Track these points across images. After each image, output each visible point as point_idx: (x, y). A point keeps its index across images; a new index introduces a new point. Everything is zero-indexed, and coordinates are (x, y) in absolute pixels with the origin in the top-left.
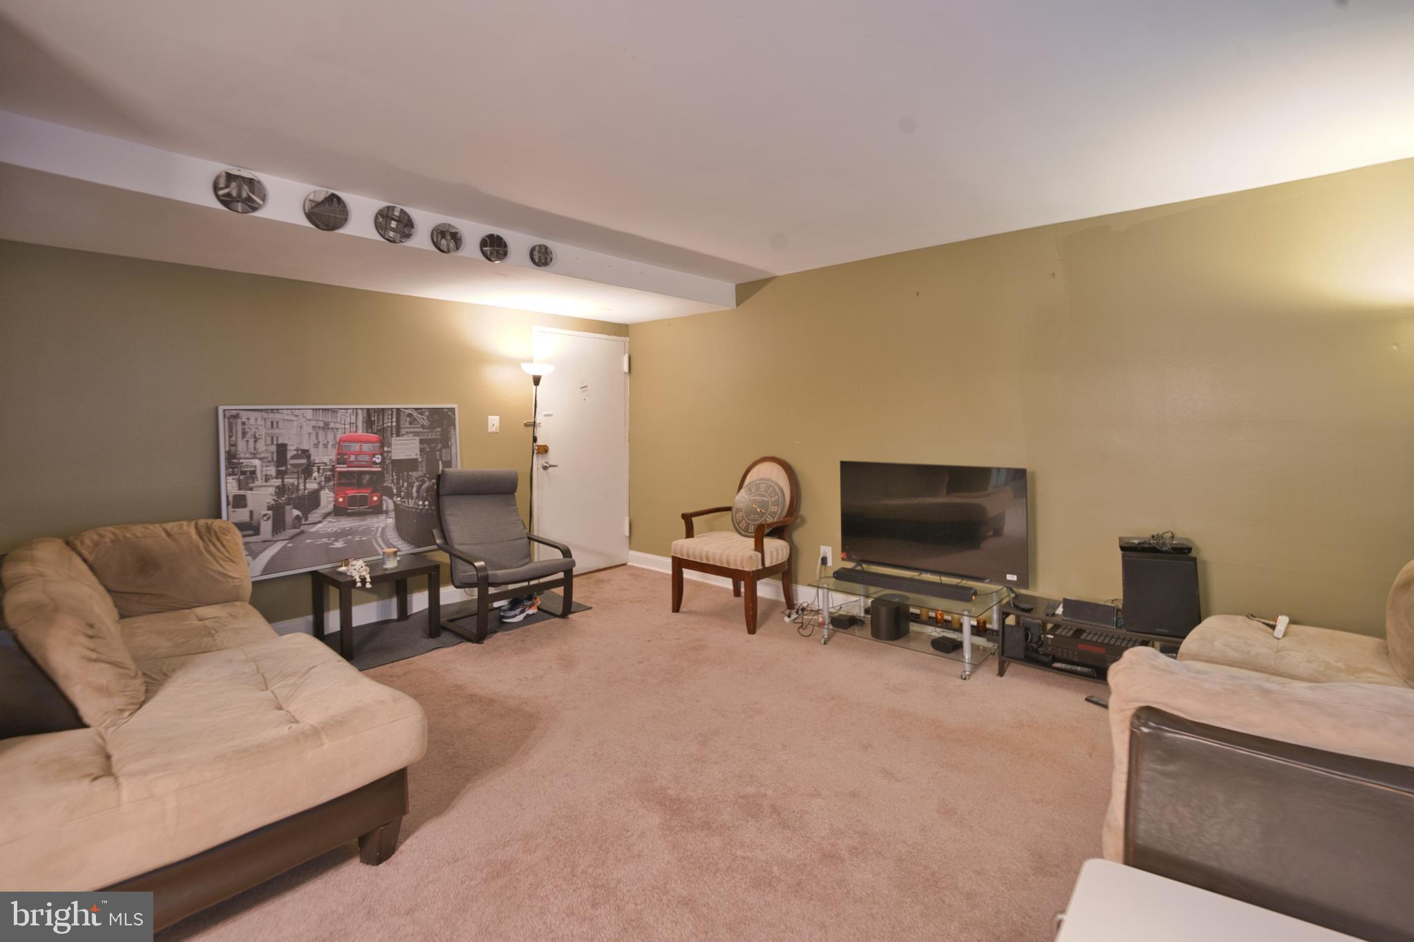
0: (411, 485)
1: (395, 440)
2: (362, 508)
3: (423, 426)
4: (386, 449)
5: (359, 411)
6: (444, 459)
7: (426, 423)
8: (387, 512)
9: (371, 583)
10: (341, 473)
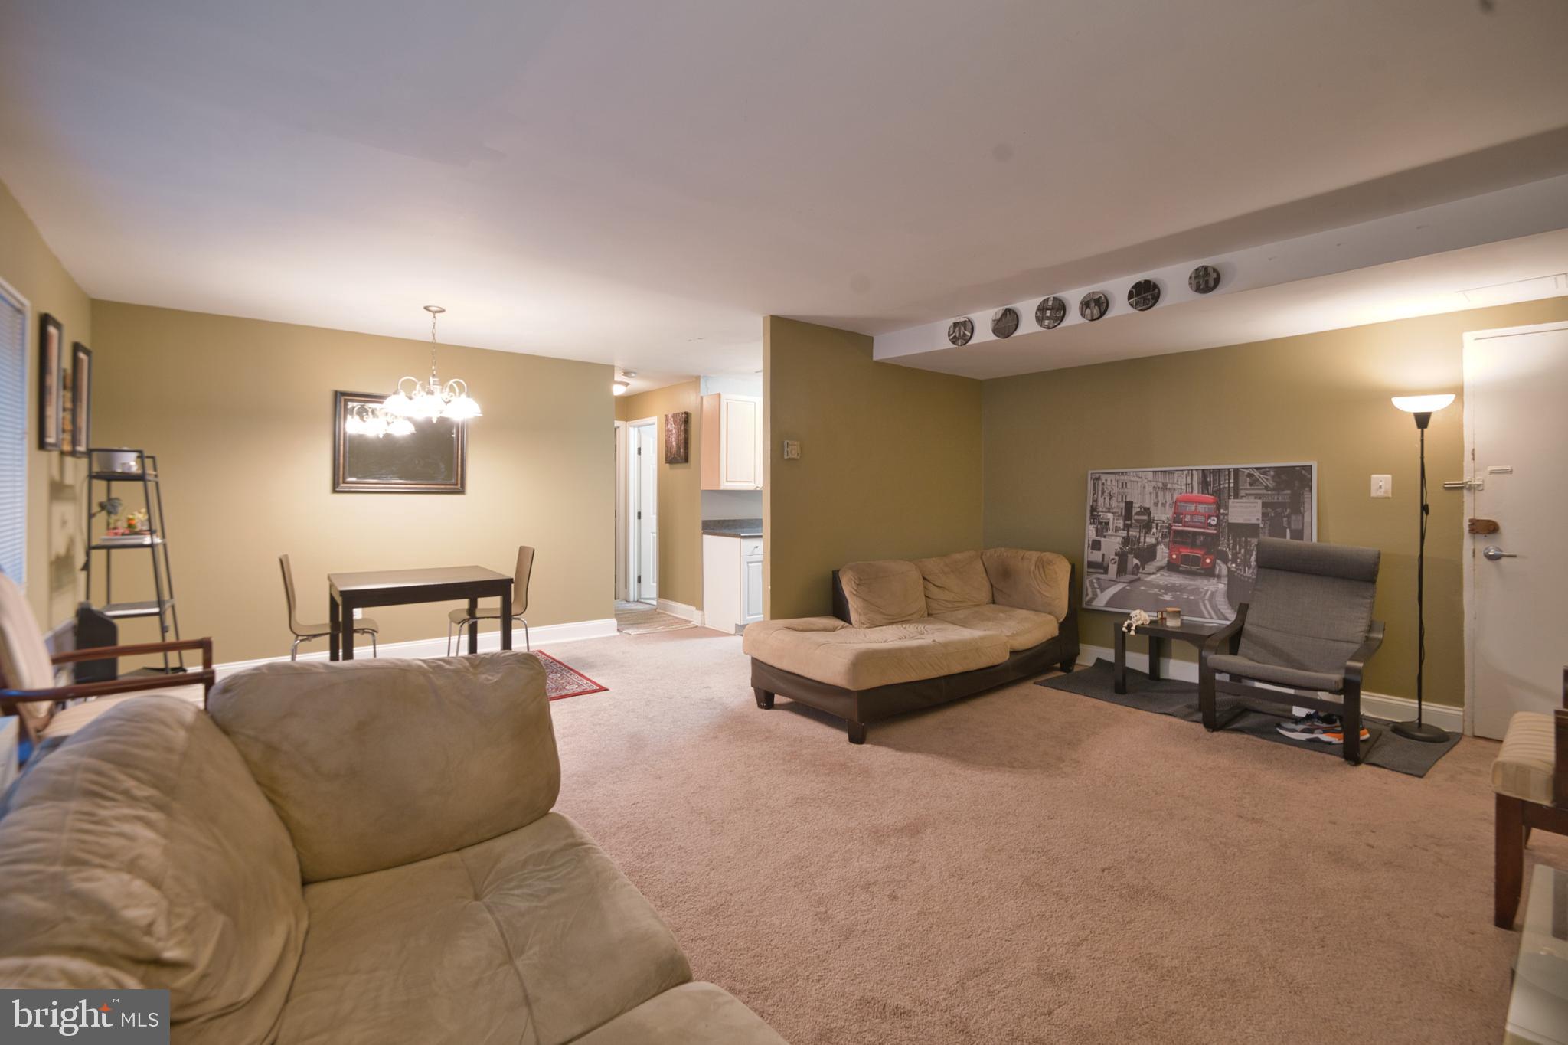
0: (1248, 553)
1: (1232, 502)
2: (1194, 568)
3: (1267, 488)
4: (1222, 511)
5: (1195, 473)
6: (1293, 527)
7: (1271, 484)
8: (1219, 577)
10: (1177, 532)
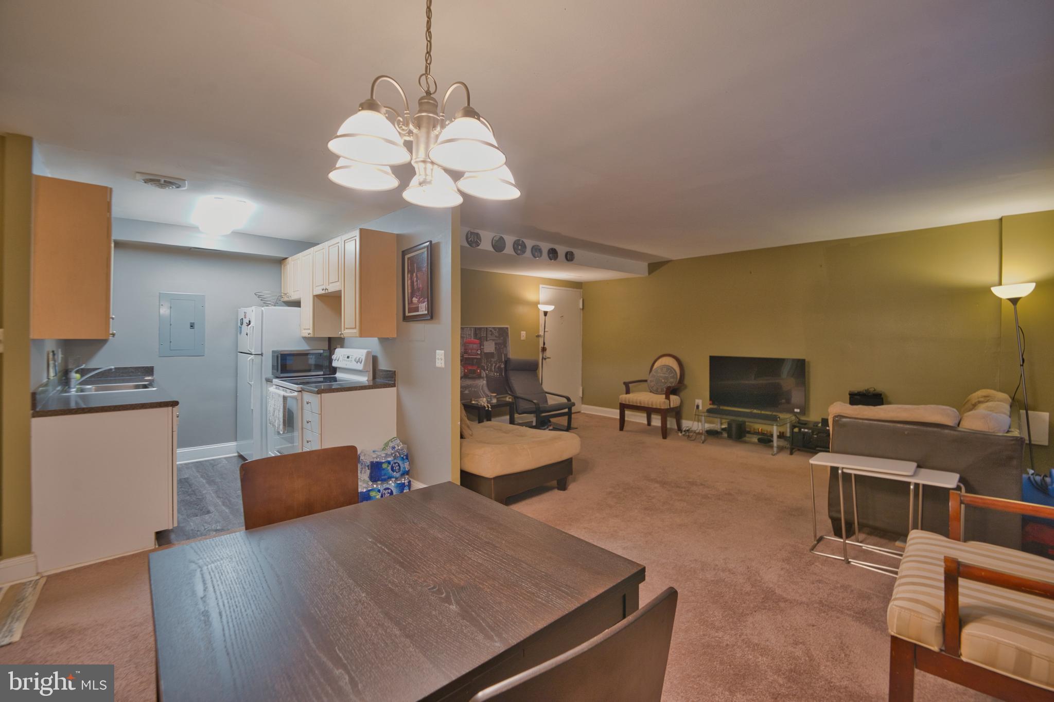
0: (492, 365)
1: (486, 343)
2: (474, 375)
3: (496, 337)
4: (482, 347)
5: (472, 329)
6: (505, 353)
7: (497, 335)
8: (483, 378)
9: (491, 408)
10: (466, 358)
